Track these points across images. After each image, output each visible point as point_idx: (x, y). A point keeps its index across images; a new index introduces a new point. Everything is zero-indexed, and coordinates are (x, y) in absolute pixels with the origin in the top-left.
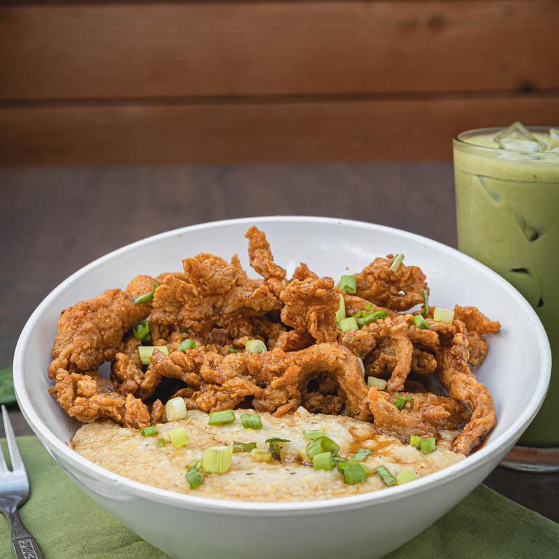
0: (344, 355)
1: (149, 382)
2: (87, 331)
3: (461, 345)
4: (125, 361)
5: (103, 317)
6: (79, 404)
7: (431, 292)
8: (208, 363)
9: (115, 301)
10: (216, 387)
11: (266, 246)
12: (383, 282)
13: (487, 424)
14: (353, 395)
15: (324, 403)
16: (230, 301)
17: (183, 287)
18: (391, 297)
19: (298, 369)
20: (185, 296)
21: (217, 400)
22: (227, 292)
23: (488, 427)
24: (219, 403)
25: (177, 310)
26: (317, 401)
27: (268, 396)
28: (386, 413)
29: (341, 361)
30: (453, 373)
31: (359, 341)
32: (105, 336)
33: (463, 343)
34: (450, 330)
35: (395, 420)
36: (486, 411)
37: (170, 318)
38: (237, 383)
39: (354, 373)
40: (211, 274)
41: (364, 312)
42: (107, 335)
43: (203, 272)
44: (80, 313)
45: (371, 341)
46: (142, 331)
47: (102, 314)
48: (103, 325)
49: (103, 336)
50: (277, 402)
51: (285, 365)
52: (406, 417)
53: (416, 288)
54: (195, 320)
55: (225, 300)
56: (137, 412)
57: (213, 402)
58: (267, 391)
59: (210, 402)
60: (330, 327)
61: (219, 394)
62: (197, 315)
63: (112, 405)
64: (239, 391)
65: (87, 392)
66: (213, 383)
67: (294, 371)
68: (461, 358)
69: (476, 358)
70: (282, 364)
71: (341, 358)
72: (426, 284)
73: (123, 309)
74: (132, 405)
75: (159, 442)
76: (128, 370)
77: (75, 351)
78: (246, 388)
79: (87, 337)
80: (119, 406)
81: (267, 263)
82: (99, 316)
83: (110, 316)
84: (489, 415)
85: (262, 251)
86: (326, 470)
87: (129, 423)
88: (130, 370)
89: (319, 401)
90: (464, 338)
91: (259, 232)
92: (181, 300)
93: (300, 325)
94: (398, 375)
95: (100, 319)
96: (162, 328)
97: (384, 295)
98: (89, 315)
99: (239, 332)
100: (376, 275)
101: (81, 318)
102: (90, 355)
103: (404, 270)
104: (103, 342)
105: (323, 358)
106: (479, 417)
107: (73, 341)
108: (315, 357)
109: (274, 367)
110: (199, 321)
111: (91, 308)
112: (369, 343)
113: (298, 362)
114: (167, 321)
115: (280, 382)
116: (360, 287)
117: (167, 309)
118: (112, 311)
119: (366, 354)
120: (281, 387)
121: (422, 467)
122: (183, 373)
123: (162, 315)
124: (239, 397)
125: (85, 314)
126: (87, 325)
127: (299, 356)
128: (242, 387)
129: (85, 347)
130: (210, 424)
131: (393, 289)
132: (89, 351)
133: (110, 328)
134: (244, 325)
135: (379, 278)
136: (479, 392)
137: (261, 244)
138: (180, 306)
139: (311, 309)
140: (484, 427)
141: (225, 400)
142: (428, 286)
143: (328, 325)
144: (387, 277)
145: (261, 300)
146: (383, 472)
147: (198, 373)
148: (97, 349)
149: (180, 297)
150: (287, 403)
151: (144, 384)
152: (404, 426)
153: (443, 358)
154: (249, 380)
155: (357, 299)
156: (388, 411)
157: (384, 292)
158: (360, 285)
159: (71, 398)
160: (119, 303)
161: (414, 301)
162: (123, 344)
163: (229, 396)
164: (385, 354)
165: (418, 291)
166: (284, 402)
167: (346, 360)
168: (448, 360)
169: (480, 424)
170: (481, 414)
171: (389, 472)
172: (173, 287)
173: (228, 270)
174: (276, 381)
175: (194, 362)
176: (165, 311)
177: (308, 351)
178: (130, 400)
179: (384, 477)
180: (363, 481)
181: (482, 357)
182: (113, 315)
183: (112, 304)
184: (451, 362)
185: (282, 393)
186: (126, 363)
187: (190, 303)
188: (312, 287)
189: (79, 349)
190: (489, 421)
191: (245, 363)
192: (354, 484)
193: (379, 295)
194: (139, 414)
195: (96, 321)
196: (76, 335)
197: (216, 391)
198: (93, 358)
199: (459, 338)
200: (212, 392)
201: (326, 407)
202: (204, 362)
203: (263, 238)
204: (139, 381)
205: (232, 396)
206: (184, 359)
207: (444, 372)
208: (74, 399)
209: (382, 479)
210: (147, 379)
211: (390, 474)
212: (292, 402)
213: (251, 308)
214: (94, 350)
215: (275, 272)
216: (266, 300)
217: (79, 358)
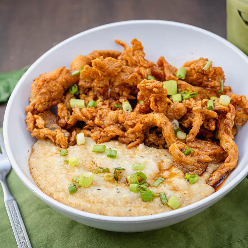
0: (165, 122)
1: (72, 121)
2: (43, 94)
3: (229, 119)
4: (61, 109)
5: (52, 86)
6: (36, 132)
7: (226, 81)
8: (99, 116)
9: (61, 75)
10: (101, 129)
11: (141, 49)
12: (200, 74)
13: (231, 166)
14: (168, 141)
15: (156, 140)
16: (118, 80)
17: (94, 72)
18: (204, 82)
19: (141, 126)
20: (95, 76)
21: (101, 136)
22: (116, 76)
23: (232, 168)
24: (102, 137)
25: (91, 81)
26: (152, 139)
27: (126, 136)
28: (178, 157)
29: (163, 125)
30: (223, 134)
31: (178, 110)
32: (53, 96)
33: (230, 118)
34: (226, 110)
35: (183, 161)
36: (232, 159)
37: (88, 85)
38: (111, 130)
39: (168, 131)
40: (107, 67)
41: (186, 91)
42: (54, 95)
43: (103, 66)
44: (41, 83)
45: (184, 111)
46: (74, 90)
47: (52, 84)
48: (52, 90)
49: (51, 95)
50: (130, 140)
51: (136, 123)
52: (189, 159)
53: (217, 79)
54: (100, 87)
55: (115, 79)
56: (61, 140)
57: (99, 137)
58: (126, 134)
59: (97, 137)
60: (162, 103)
61: (102, 133)
62: (101, 85)
63: (50, 134)
64: (111, 134)
65: (39, 126)
66: (100, 127)
67: (139, 126)
68: (229, 126)
69: (240, 123)
70: (134, 121)
71: (163, 123)
72: (224, 76)
73: (64, 80)
74: (59, 136)
75: (65, 162)
76: (62, 114)
77: (37, 103)
78: (115, 132)
79: (43, 96)
80: (54, 135)
81: (140, 59)
82: (50, 85)
83: (56, 85)
84: (233, 162)
85: (139, 51)
86: (135, 192)
87: (58, 144)
88: (63, 114)
89: (154, 139)
90: (232, 116)
91: (138, 42)
92: (93, 77)
93: (146, 101)
94: (192, 134)
95: (51, 87)
96: (84, 89)
97: (200, 80)
98: (45, 85)
99: (122, 94)
100: (196, 70)
101: (41, 86)
102: (45, 105)
103: (211, 69)
104: (52, 98)
105: (155, 121)
106: (228, 162)
107: (36, 98)
108: (151, 120)
109: (130, 123)
110: (102, 88)
111: (47, 81)
112: (183, 112)
113: (143, 121)
114: (86, 86)
115: (132, 131)
116: (188, 75)
117: (87, 80)
118: (57, 82)
119: (181, 116)
120: (133, 133)
121: (185, 194)
122: (86, 120)
123: (84, 83)
124: (111, 136)
125: (43, 84)
126: (44, 90)
127: (144, 117)
128: (113, 131)
129: (42, 102)
130: (93, 152)
131: (205, 78)
132: (44, 103)
133: (56, 91)
134: (125, 90)
135: (198, 72)
136: (232, 148)
137: (139, 47)
138: (93, 80)
139: (152, 95)
140: (229, 168)
141: (105, 137)
142: (225, 77)
143: (162, 102)
144: (202, 72)
145: (133, 80)
146: (163, 196)
147: (93, 120)
148: (49, 101)
149: (92, 76)
150: (136, 140)
151: (69, 122)
152: (187, 164)
153: (220, 123)
154: (119, 127)
155: (184, 83)
156: (180, 156)
157: (200, 79)
158: (188, 74)
159: (32, 128)
160: (62, 77)
161: (215, 86)
162: (64, 97)
163: (107, 135)
164: (191, 118)
165: (218, 80)
166: (134, 140)
167: (166, 124)
168: (222, 126)
169: (227, 166)
170: (230, 161)
171: (165, 196)
172: (88, 71)
173: (117, 64)
174: (130, 130)
175: (92, 115)
176: (85, 81)
177: (148, 116)
178: (59, 134)
179: (162, 199)
180: (152, 200)
181: (244, 122)
182: (58, 85)
183: (59, 77)
184: (223, 127)
185: (133, 136)
186: (62, 110)
187: (97, 79)
188: (151, 86)
189: (39, 103)
190: (232, 165)
191: (117, 118)
192: (146, 202)
193: (198, 80)
194: (62, 141)
195: (48, 88)
196: (38, 95)
197: (101, 131)
198: (46, 106)
199: (229, 115)
200: (99, 132)
201: (157, 142)
202: (97, 116)
203: (140, 44)
204: (67, 120)
205: (109, 135)
206: (87, 114)
207: (219, 131)
208: (33, 129)
209: (161, 200)
210: (70, 120)
211: (166, 198)
212: (138, 141)
213: (128, 84)
214: (47, 102)
215: (144, 64)
216: (136, 80)
217: (39, 107)
